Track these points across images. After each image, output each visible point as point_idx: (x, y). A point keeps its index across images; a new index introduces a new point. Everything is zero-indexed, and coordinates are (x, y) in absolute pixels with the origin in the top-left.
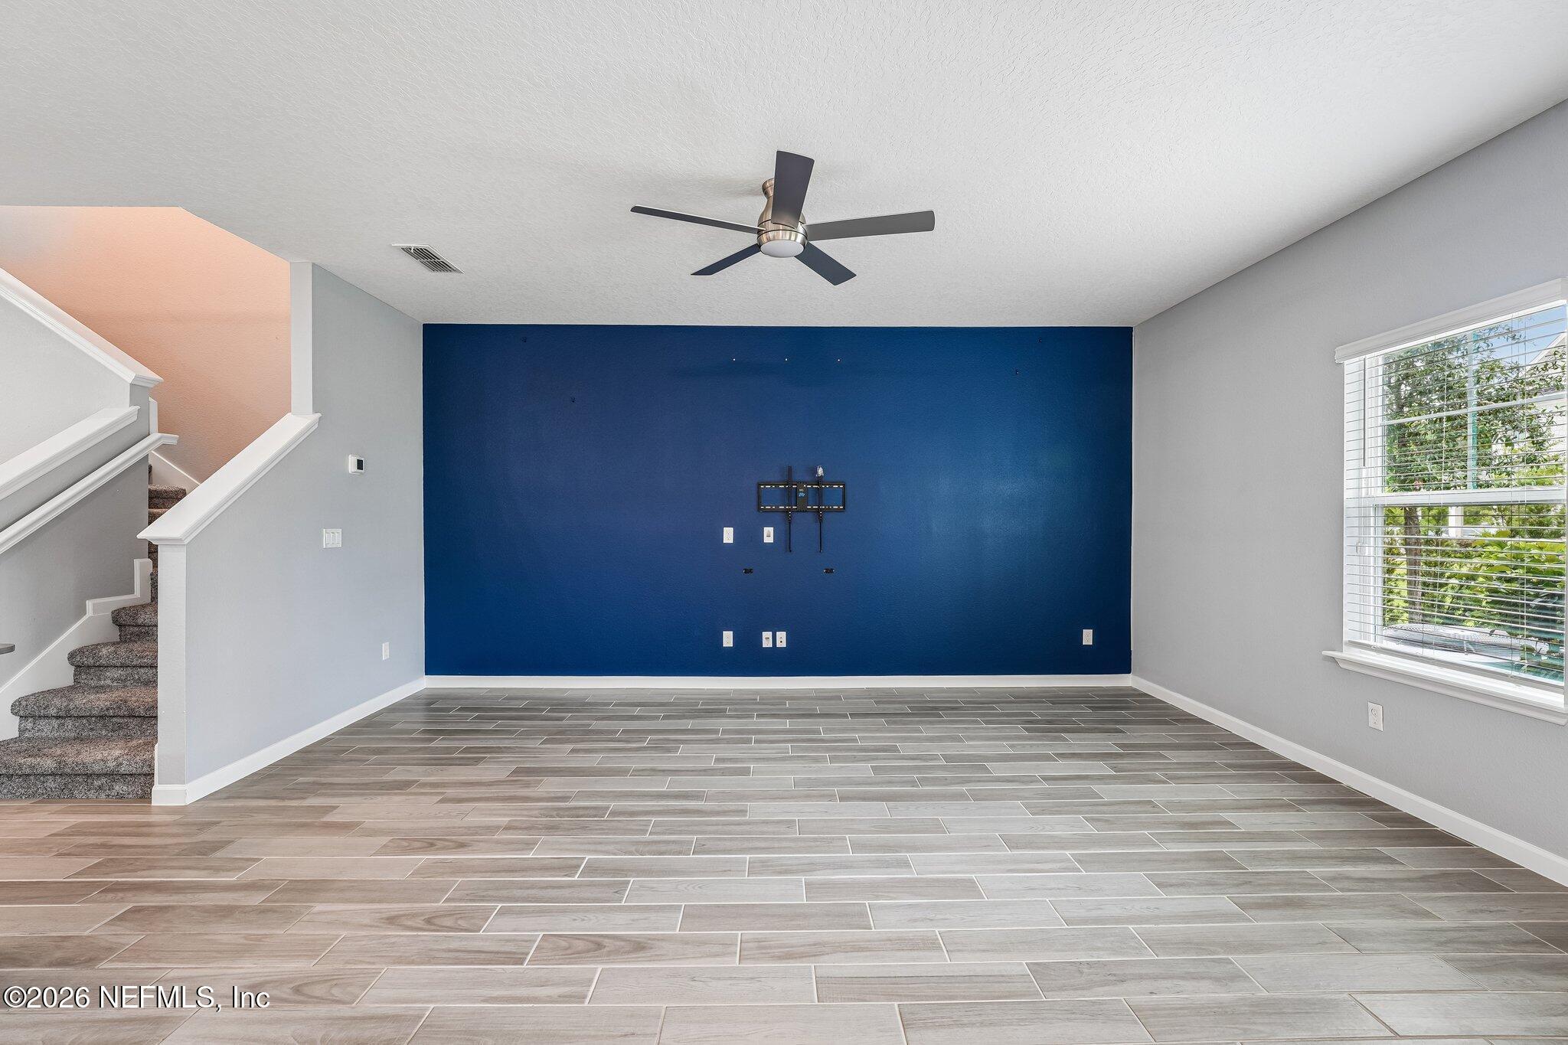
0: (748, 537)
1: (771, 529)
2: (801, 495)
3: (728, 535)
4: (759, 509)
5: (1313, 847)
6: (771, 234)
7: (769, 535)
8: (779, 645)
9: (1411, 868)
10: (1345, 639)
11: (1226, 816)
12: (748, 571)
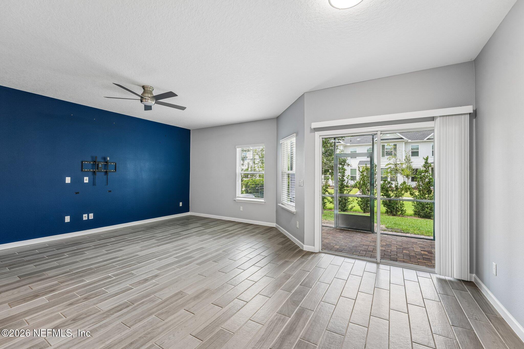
0: (77, 181)
1: (87, 178)
2: (100, 166)
3: (68, 180)
4: (82, 171)
5: (240, 229)
6: (146, 100)
7: (86, 180)
8: (90, 218)
9: (251, 228)
10: (237, 196)
11: (227, 229)
12: (76, 193)
